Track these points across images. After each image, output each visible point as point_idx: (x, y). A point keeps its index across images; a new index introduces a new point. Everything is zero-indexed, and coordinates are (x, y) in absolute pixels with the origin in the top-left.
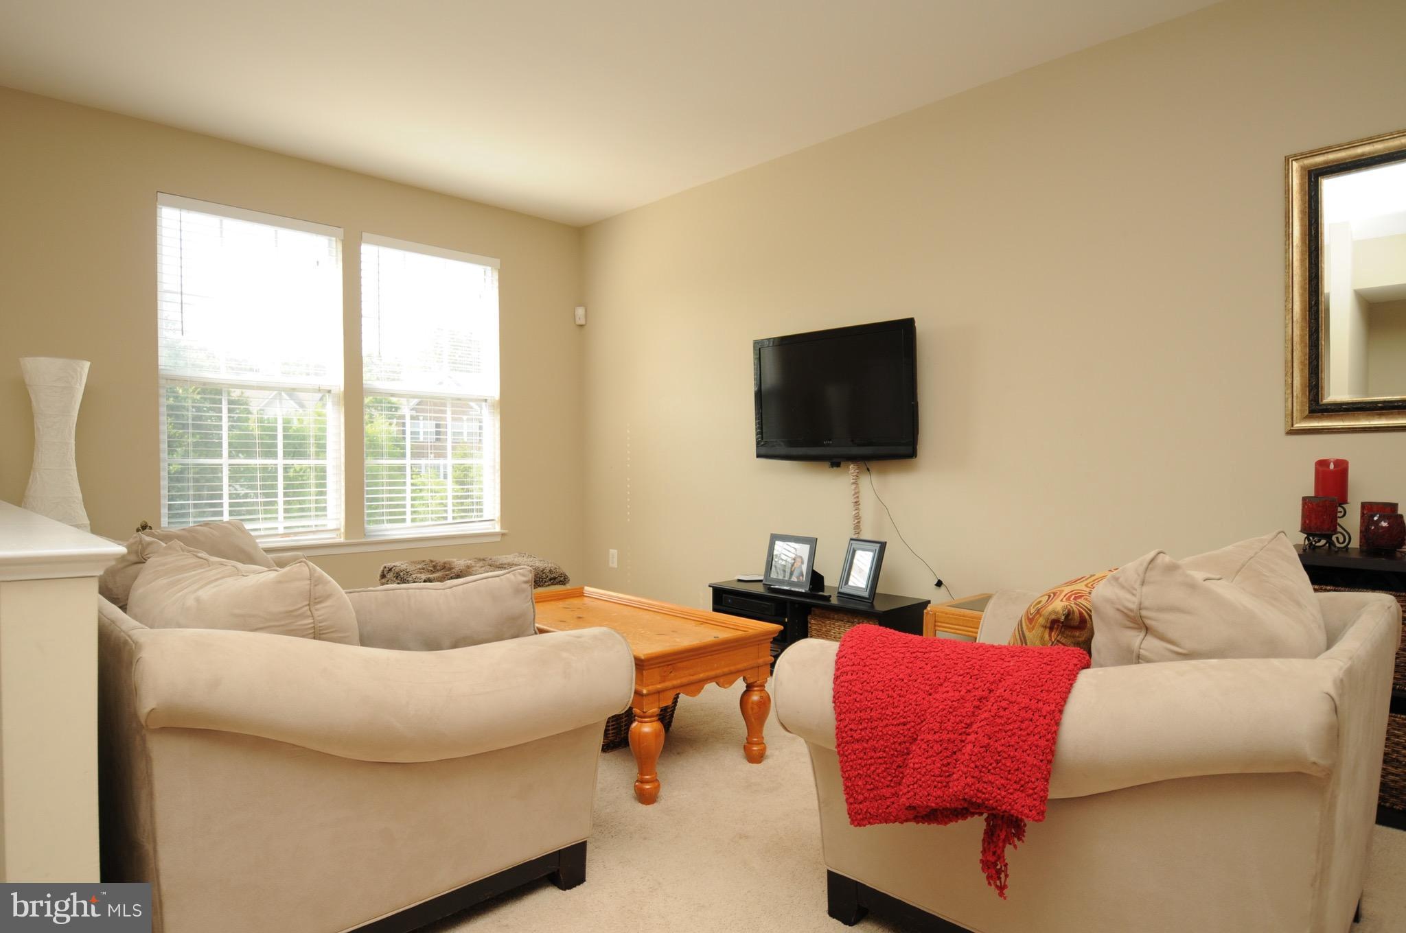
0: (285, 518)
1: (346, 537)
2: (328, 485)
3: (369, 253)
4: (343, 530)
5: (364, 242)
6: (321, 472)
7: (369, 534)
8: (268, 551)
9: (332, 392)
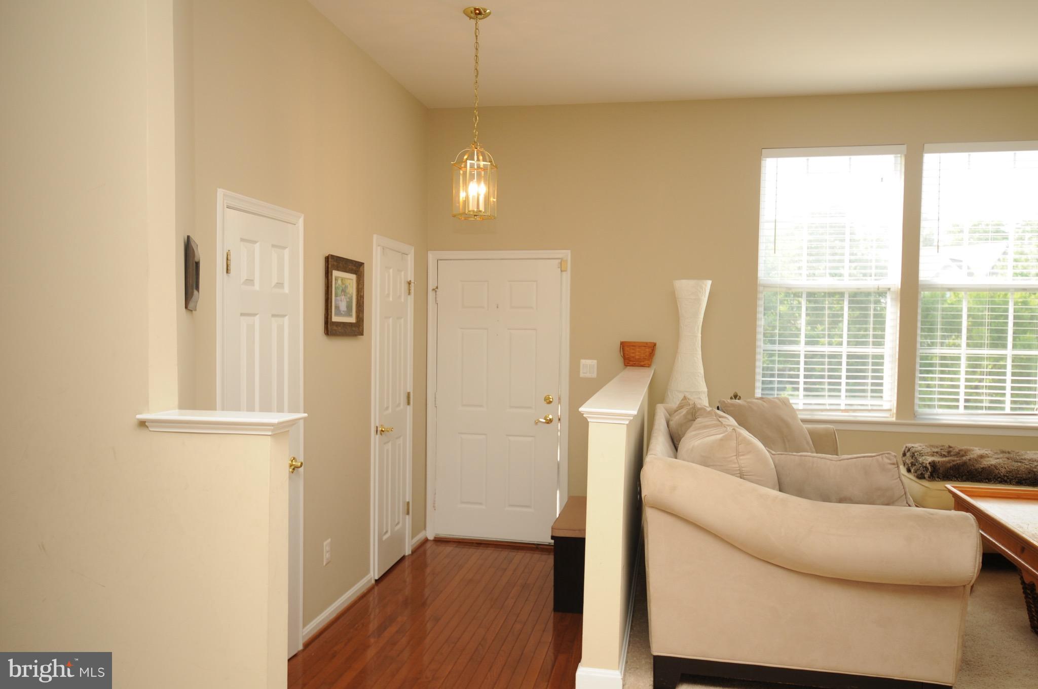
0: (846, 396)
1: (897, 418)
2: (885, 371)
3: (931, 161)
4: (895, 411)
5: (926, 153)
6: (878, 359)
7: (918, 417)
8: (804, 421)
9: (891, 290)
